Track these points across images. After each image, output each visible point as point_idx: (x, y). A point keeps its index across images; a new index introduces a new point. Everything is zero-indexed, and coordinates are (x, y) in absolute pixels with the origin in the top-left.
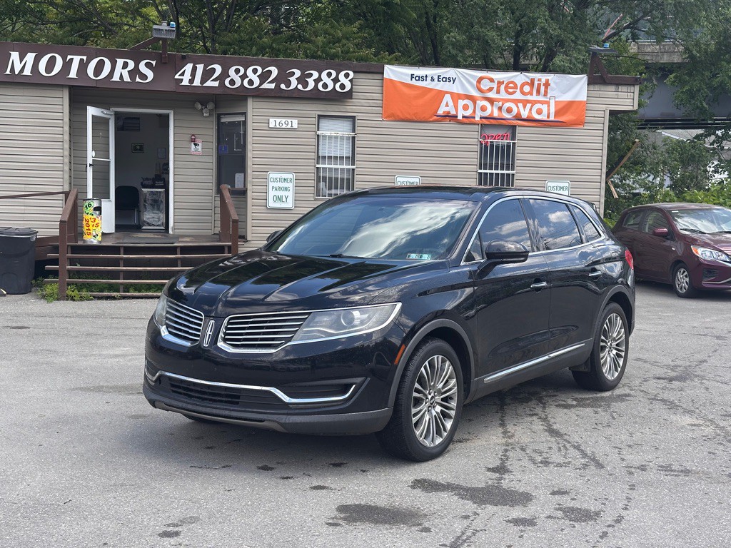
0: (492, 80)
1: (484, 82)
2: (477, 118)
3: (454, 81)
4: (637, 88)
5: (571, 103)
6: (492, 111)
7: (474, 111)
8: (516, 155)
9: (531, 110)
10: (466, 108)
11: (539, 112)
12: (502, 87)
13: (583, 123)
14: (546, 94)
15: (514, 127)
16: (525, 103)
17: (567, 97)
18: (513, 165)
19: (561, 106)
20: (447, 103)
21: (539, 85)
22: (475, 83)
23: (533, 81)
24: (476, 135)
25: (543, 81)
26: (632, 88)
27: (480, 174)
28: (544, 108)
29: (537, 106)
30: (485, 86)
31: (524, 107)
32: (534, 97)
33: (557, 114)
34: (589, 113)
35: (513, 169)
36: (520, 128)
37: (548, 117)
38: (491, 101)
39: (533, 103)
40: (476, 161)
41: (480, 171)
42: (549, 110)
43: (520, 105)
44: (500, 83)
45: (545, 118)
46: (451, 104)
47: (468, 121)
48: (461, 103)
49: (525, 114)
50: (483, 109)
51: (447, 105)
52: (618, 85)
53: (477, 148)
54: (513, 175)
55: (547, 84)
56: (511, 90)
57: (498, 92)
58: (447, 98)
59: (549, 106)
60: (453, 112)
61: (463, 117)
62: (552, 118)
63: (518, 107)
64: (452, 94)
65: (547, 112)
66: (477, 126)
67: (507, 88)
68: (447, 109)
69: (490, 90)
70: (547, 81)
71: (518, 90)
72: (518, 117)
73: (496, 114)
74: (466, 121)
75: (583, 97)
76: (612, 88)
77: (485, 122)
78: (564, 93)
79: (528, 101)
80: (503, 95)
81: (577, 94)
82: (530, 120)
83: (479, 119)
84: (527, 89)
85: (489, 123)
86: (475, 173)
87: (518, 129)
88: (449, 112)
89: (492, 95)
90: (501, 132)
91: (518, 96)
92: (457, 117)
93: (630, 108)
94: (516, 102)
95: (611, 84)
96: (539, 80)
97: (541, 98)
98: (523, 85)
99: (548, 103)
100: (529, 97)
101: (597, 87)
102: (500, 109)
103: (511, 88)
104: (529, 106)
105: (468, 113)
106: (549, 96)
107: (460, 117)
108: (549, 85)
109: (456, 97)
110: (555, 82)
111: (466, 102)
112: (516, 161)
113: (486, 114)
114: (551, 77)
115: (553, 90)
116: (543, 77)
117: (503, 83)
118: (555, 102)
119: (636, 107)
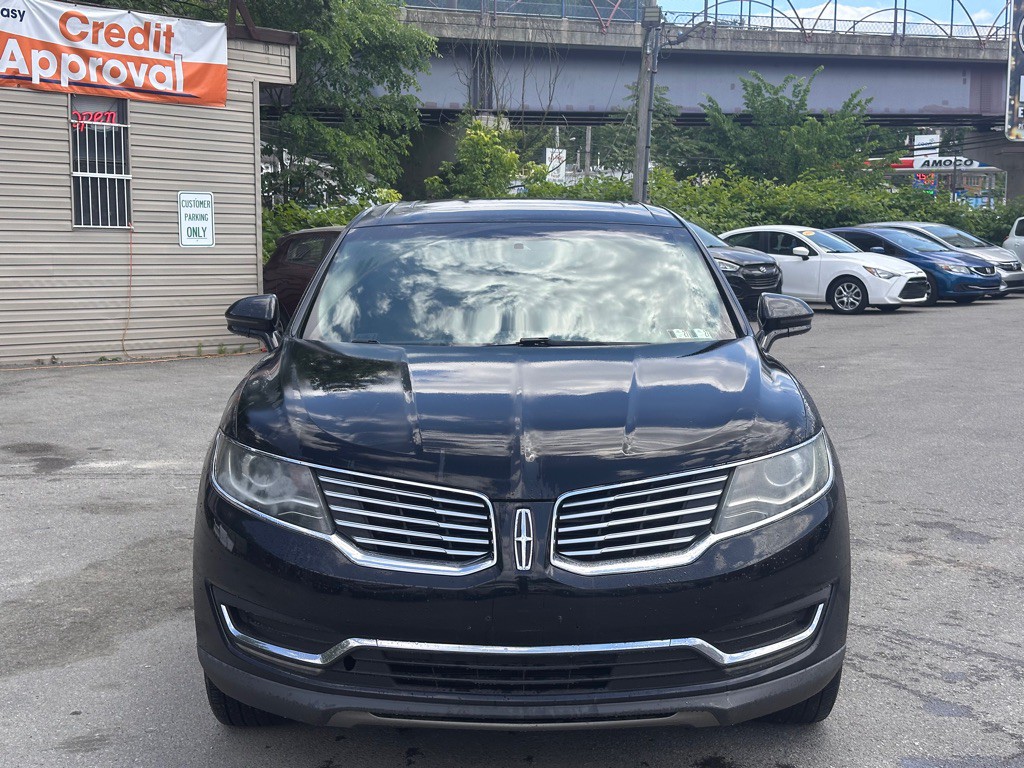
0: (84, 20)
1: (71, 21)
2: (65, 84)
3: (22, 17)
4: (293, 51)
5: (206, 67)
6: (86, 72)
7: (59, 71)
8: (131, 148)
9: (147, 74)
10: (44, 64)
11: (161, 79)
12: (102, 33)
13: (223, 100)
14: (168, 51)
15: (121, 103)
16: (139, 62)
17: (200, 58)
18: (127, 164)
19: (191, 71)
20: (12, 54)
21: (158, 34)
22: (57, 22)
23: (147, 26)
24: (63, 112)
25: (164, 28)
26: (287, 50)
27: (76, 179)
28: (167, 72)
29: (157, 69)
30: (74, 29)
31: (138, 68)
32: (150, 54)
33: (187, 83)
34: (232, 85)
35: (127, 173)
36: (133, 104)
37: (175, 87)
38: (86, 56)
39: (151, 63)
40: (67, 157)
41: (75, 174)
42: (174, 76)
43: (131, 65)
44: (97, 26)
45: (170, 89)
46: (19, 55)
47: (49, 87)
48: (37, 55)
49: (139, 80)
50: (73, 68)
51: (12, 58)
52: (267, 43)
53: (67, 135)
54: (128, 181)
55: (169, 34)
56: (115, 40)
57: (95, 41)
58: (12, 46)
59: (174, 70)
60: (24, 71)
61: (42, 80)
62: (180, 90)
63: (127, 68)
64: (20, 39)
65: (172, 79)
66: (65, 98)
67: (108, 34)
68: (13, 65)
69: (83, 36)
70: (169, 28)
71: (126, 40)
72: (129, 85)
73: (94, 78)
74: (46, 87)
75: (222, 59)
76: (259, 48)
77: (78, 90)
78: (195, 49)
79: (143, 60)
80: (103, 47)
81: (213, 55)
82: (147, 91)
83: (67, 86)
84: (139, 39)
85: (84, 93)
86: (68, 177)
87: (131, 105)
88: (17, 71)
89: (85, 45)
90: (102, 109)
91: (126, 49)
92: (31, 79)
93: (285, 81)
94: (124, 59)
95: (258, 41)
96: (158, 26)
97: (160, 56)
98: (133, 32)
99: (172, 65)
100: (143, 53)
101: (239, 45)
102: (100, 69)
103: (115, 36)
104: (144, 67)
105: (49, 73)
106: (172, 53)
107: (36, 81)
108: (173, 35)
109: (27, 45)
110: (180, 31)
111: (44, 54)
112: (131, 159)
113: (80, 76)
114: (175, 23)
115: (178, 44)
116: (164, 22)
117: (102, 26)
118: (183, 63)
119: (294, 81)
